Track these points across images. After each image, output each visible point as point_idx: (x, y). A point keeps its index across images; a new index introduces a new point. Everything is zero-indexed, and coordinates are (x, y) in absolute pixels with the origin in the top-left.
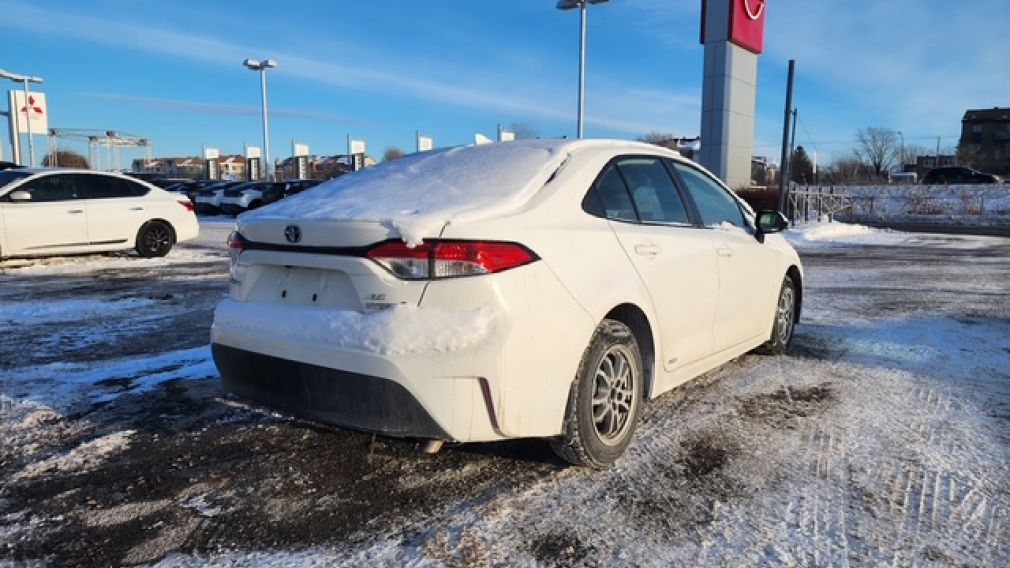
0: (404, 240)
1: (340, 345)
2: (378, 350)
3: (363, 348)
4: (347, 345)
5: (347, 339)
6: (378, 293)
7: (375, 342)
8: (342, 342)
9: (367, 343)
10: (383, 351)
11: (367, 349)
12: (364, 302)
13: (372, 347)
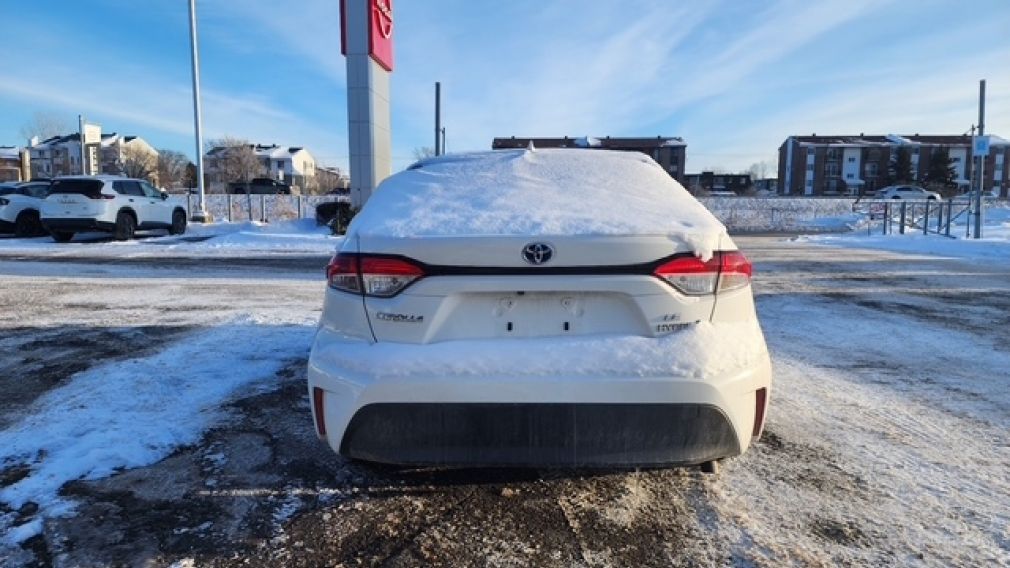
0: (697, 254)
1: (638, 375)
2: (692, 374)
3: (672, 374)
4: (647, 373)
5: (646, 367)
6: (671, 313)
7: (686, 367)
8: (640, 372)
9: (675, 369)
10: (697, 375)
11: (679, 375)
12: (653, 325)
13: (684, 372)
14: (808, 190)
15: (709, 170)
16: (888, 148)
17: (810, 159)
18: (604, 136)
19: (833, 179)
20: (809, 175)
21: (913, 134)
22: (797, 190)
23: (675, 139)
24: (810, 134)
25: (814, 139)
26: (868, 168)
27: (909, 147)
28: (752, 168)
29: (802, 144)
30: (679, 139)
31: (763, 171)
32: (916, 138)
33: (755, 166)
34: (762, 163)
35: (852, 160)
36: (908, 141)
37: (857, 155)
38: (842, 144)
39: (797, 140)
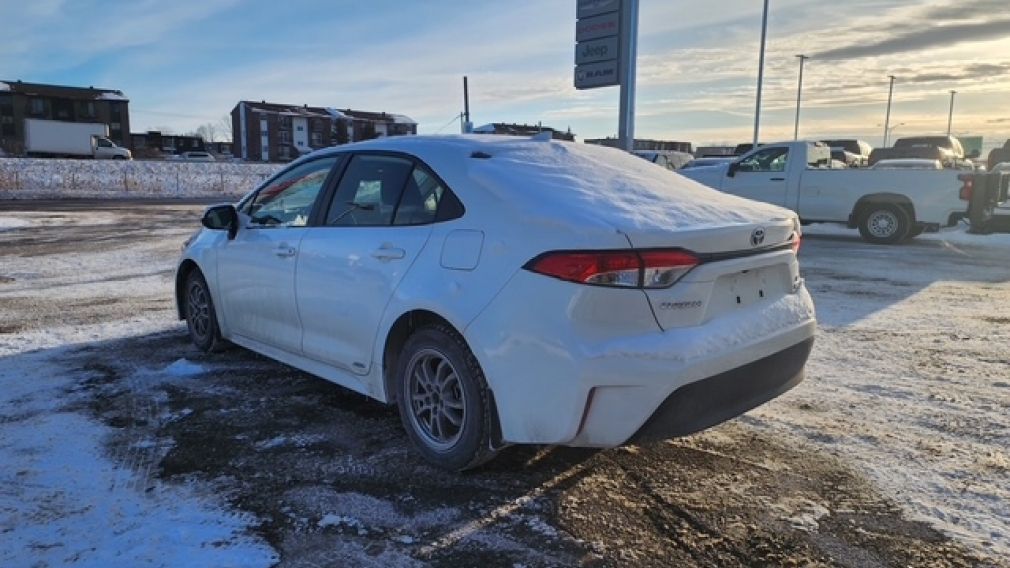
14: (265, 155)
15: (154, 130)
16: (329, 119)
17: (264, 126)
18: (15, 80)
19: (286, 145)
20: (265, 141)
21: (346, 108)
22: (254, 156)
23: (113, 91)
24: (260, 101)
25: (263, 105)
26: (314, 137)
27: (345, 120)
28: (199, 130)
29: (255, 110)
30: (118, 93)
31: (212, 133)
32: (348, 112)
33: (202, 129)
34: (210, 125)
35: (300, 129)
36: (342, 114)
37: (304, 124)
38: (291, 114)
39: (249, 105)
